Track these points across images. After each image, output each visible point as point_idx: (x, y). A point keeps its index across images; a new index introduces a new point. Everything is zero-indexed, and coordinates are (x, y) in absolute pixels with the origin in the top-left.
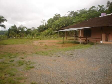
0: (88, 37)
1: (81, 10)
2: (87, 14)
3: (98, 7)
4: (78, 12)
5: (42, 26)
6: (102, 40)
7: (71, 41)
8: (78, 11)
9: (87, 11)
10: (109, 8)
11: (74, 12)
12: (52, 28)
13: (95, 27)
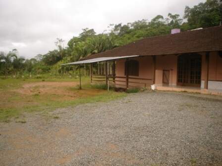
0: (129, 76)
1: (136, 23)
2: (147, 30)
3: (169, 17)
4: (130, 25)
5: (53, 52)
6: (154, 83)
7: (99, 84)
8: (130, 23)
9: (147, 24)
10: (189, 20)
11: (122, 25)
12: (72, 57)
13: (139, 56)
